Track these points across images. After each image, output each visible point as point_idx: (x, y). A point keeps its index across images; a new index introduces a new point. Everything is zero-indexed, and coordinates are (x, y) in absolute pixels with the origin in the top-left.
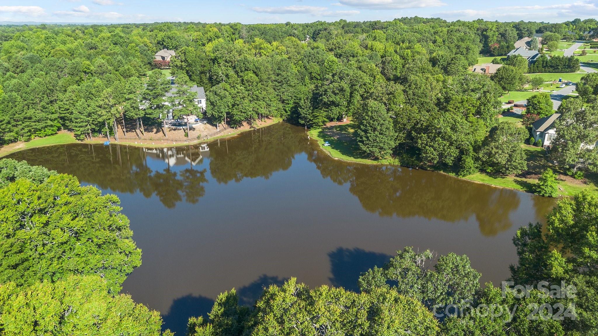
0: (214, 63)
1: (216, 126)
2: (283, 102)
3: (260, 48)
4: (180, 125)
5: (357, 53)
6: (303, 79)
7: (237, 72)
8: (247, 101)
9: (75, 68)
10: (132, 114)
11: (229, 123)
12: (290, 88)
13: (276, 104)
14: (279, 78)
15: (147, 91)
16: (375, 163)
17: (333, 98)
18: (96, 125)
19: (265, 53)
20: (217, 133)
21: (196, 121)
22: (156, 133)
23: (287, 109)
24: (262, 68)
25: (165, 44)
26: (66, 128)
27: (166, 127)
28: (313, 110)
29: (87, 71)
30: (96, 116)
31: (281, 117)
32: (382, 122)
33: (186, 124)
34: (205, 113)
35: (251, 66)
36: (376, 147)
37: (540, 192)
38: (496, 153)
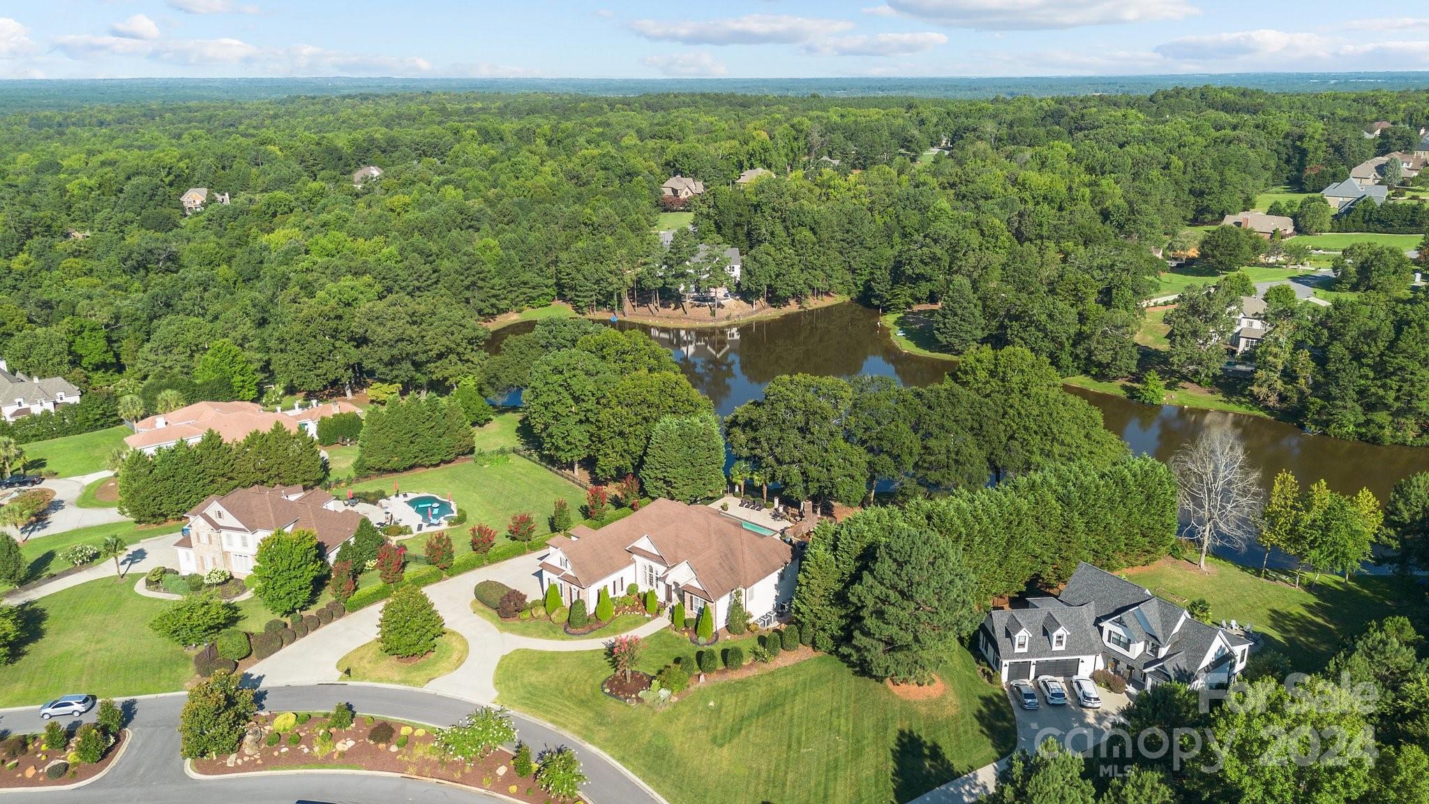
0: (756, 211)
1: (752, 303)
2: (854, 271)
3: (829, 187)
4: (705, 300)
5: (994, 193)
6: (889, 236)
7: (786, 228)
8: (796, 269)
9: (575, 218)
10: (649, 283)
11: (769, 300)
12: (867, 251)
13: (841, 274)
14: (849, 236)
15: (670, 255)
16: (955, 358)
17: (921, 269)
18: (603, 295)
19: (835, 194)
20: (753, 313)
21: (726, 295)
22: (675, 309)
23: (859, 283)
24: (824, 223)
25: (677, 166)
26: (562, 297)
27: (688, 302)
28: (892, 286)
29: (589, 222)
30: (605, 284)
31: (849, 294)
32: (966, 305)
33: (712, 299)
34: (738, 285)
35: (808, 220)
36: (956, 337)
37: (1139, 397)
38: (1096, 348)
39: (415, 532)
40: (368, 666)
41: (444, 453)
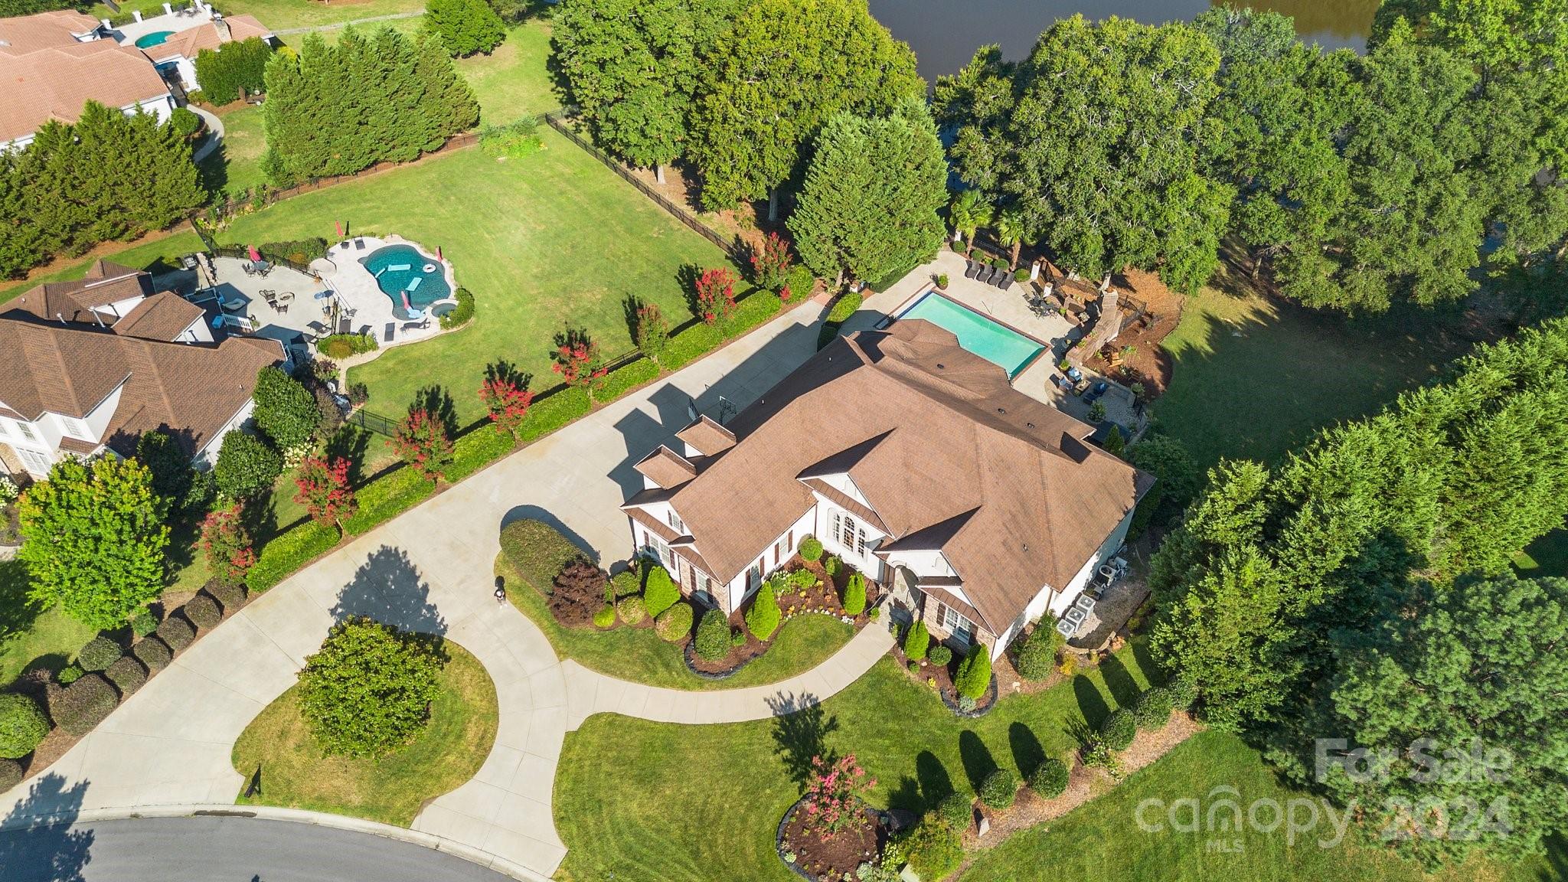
39: (383, 344)
40: (297, 761)
41: (423, 139)
